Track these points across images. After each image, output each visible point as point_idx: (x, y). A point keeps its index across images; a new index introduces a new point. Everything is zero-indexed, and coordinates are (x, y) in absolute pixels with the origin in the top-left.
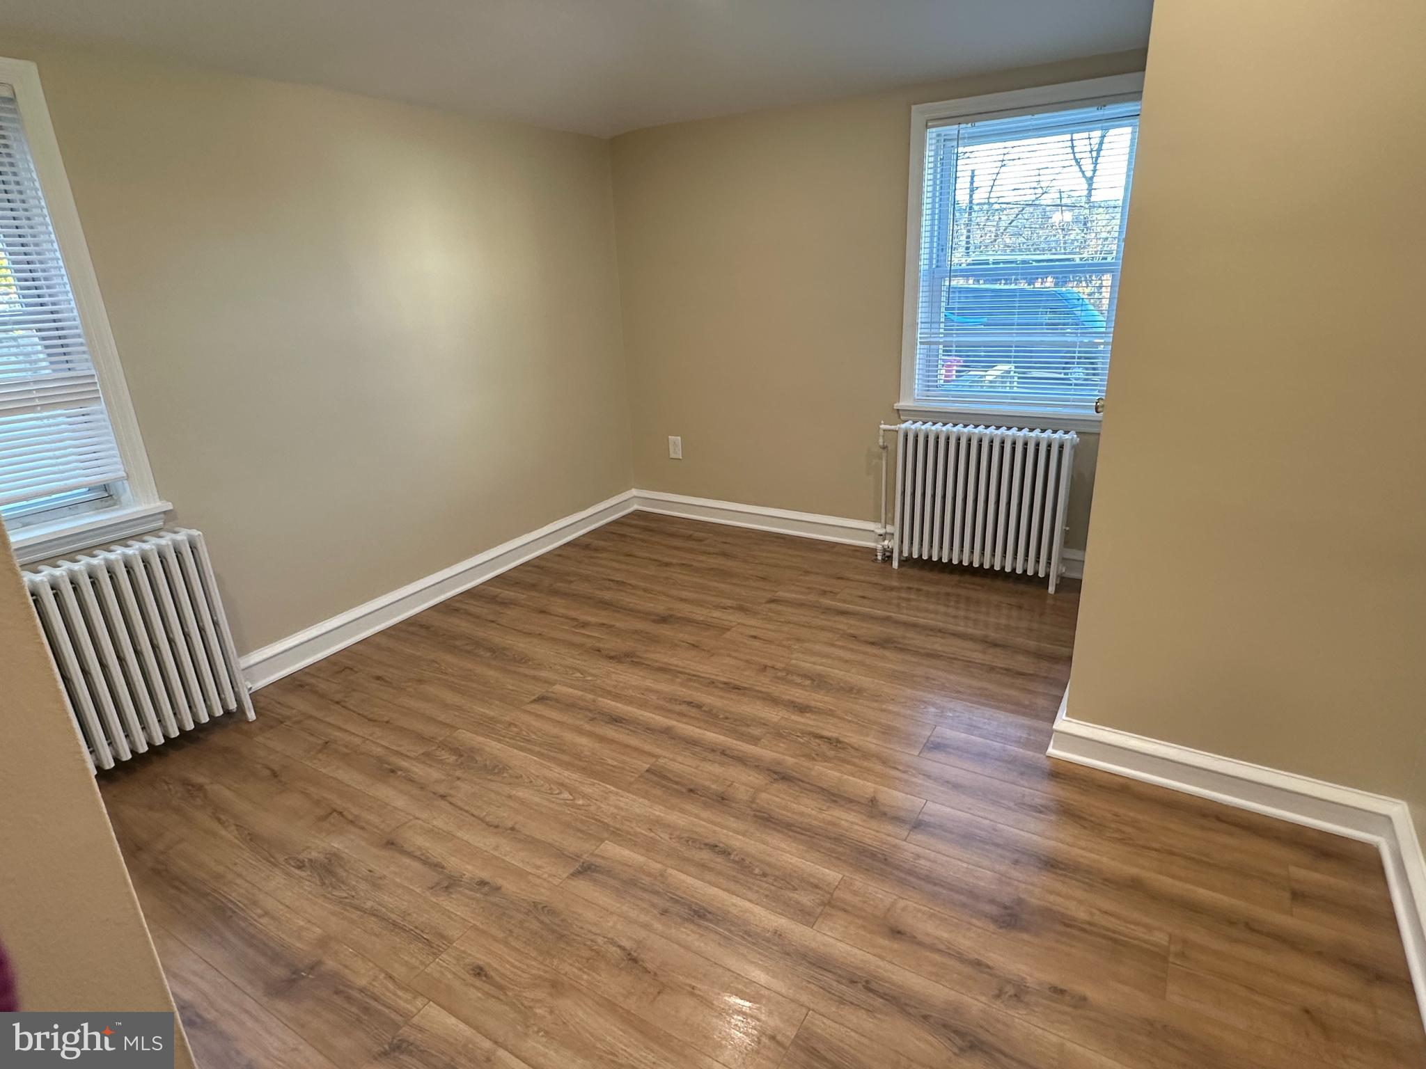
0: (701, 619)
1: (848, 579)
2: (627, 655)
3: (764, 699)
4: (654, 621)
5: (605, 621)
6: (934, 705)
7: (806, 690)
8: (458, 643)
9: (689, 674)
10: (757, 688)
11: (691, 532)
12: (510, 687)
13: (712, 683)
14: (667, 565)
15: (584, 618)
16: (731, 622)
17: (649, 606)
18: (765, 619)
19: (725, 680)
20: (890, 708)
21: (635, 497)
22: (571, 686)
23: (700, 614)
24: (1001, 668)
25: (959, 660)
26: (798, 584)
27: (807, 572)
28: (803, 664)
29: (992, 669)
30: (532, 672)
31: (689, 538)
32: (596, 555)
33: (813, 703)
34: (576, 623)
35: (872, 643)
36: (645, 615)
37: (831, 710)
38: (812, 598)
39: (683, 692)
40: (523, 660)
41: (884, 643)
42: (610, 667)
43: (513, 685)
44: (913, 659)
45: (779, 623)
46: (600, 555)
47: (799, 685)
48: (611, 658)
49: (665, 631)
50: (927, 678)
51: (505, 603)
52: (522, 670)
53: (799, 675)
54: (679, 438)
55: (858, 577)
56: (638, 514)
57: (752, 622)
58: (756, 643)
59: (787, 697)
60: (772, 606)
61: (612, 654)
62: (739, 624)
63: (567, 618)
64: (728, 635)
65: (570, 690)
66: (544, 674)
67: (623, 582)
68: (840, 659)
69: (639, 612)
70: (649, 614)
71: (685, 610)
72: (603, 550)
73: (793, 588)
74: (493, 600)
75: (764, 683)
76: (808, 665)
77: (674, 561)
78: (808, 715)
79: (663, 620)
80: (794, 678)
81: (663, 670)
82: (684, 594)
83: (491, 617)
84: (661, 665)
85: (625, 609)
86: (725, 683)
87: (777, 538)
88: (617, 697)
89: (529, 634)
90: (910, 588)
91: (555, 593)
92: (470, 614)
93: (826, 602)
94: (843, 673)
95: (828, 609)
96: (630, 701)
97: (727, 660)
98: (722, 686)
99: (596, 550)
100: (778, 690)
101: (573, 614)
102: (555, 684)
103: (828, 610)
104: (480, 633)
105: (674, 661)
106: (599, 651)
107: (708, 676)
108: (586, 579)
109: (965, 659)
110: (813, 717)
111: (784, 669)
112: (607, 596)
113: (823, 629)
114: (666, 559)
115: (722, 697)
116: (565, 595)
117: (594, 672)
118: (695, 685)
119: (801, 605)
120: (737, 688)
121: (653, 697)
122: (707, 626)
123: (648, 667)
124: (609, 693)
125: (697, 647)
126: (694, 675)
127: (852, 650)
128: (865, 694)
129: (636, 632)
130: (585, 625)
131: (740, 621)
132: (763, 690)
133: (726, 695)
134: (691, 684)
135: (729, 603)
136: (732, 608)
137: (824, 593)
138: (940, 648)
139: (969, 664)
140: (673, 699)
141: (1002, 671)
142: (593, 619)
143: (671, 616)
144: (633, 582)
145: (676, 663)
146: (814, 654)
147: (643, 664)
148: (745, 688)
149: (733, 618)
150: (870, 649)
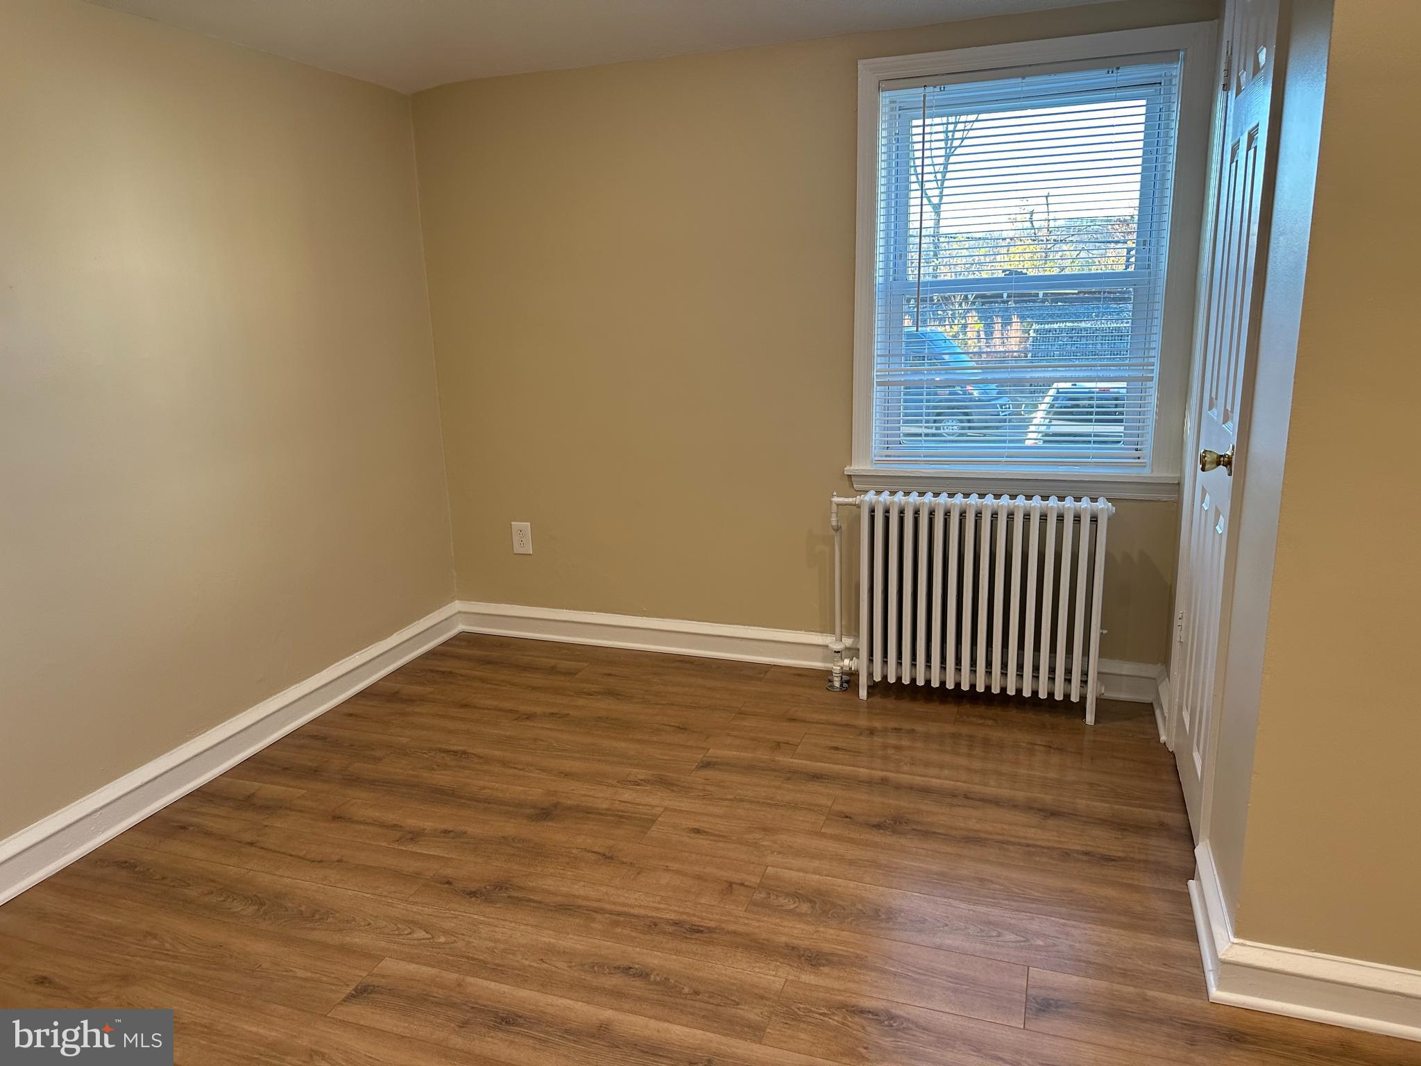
0: (605, 806)
1: (804, 721)
2: (500, 886)
3: (747, 948)
4: (530, 818)
5: (448, 826)
6: (1010, 928)
7: (808, 923)
8: (192, 892)
9: (611, 913)
10: (732, 927)
11: (553, 662)
12: (300, 973)
13: (653, 926)
14: (529, 717)
15: (412, 822)
16: (653, 807)
17: (516, 791)
18: (703, 798)
19: (673, 916)
20: (949, 942)
21: (459, 612)
22: (412, 959)
23: (600, 797)
24: (1078, 852)
25: (1013, 844)
26: (735, 733)
27: (742, 714)
28: (787, 874)
29: (1066, 855)
30: (336, 939)
31: (553, 670)
32: (409, 709)
33: (826, 947)
34: (399, 834)
35: (878, 826)
36: (514, 808)
37: (857, 956)
38: (763, 755)
39: (609, 948)
40: (316, 914)
41: (895, 824)
42: (475, 912)
43: (305, 969)
44: (949, 850)
45: (726, 803)
46: (417, 710)
47: (791, 912)
48: (472, 894)
49: (552, 833)
50: (981, 880)
51: (271, 808)
52: (316, 935)
53: (788, 895)
54: (529, 524)
55: (816, 716)
56: (465, 639)
57: (685, 804)
58: (702, 842)
59: (784, 939)
60: (709, 773)
61: (473, 886)
62: (666, 809)
63: (383, 825)
64: (654, 832)
65: (412, 967)
66: (358, 939)
67: (464, 753)
68: (841, 859)
69: (502, 803)
70: (520, 805)
71: (576, 793)
72: (423, 699)
73: (729, 741)
74: (248, 802)
75: (739, 917)
76: (794, 875)
77: (538, 710)
78: (826, 970)
79: (545, 813)
80: (782, 900)
81: (567, 908)
82: (568, 765)
83: (248, 837)
84: (559, 899)
85: (478, 801)
86: (676, 923)
87: (681, 661)
88: (497, 971)
89: (320, 862)
90: (897, 730)
91: (353, 781)
92: (208, 834)
93: (784, 759)
94: (852, 884)
95: (795, 772)
96: (521, 977)
97: (665, 879)
98: (670, 929)
99: (410, 700)
100: (762, 925)
101: (391, 817)
102: (381, 958)
103: (792, 775)
104: (231, 868)
105: (578, 889)
106: (448, 883)
107: (642, 912)
108: (403, 752)
109: (1023, 841)
110: (835, 972)
111: (761, 886)
112: (442, 778)
113: (795, 806)
114: (523, 708)
115: (678, 952)
116: (372, 784)
117: (448, 925)
118: (626, 932)
119: (749, 768)
120: (696, 930)
121: (560, 964)
122: (619, 818)
123: (539, 906)
124: (483, 964)
125: (611, 858)
126: (619, 914)
127: (852, 841)
128: (900, 920)
129: (504, 840)
130: (415, 836)
131: (666, 803)
132: (741, 929)
133: (684, 946)
134: (619, 930)
135: (641, 774)
136: (647, 781)
137: (777, 746)
138: (978, 827)
139: (1031, 850)
140: (598, 966)
141: (1081, 857)
142: (428, 825)
143: (556, 805)
144: (479, 750)
145: (582, 892)
146: (799, 853)
147: (530, 900)
148: (711, 930)
149: (656, 800)
150: (877, 837)
